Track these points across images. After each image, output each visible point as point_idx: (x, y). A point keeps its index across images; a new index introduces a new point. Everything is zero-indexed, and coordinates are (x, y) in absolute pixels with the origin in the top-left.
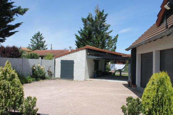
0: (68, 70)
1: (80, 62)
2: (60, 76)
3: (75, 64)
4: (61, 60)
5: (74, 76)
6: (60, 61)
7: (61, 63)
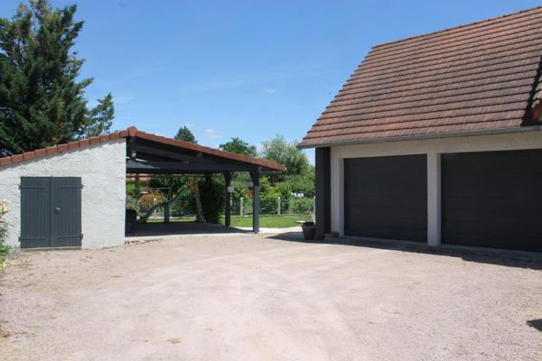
0: (57, 212)
1: (106, 183)
2: (20, 239)
3: (83, 191)
4: (22, 178)
5: (84, 231)
6: (19, 181)
7: (20, 188)
